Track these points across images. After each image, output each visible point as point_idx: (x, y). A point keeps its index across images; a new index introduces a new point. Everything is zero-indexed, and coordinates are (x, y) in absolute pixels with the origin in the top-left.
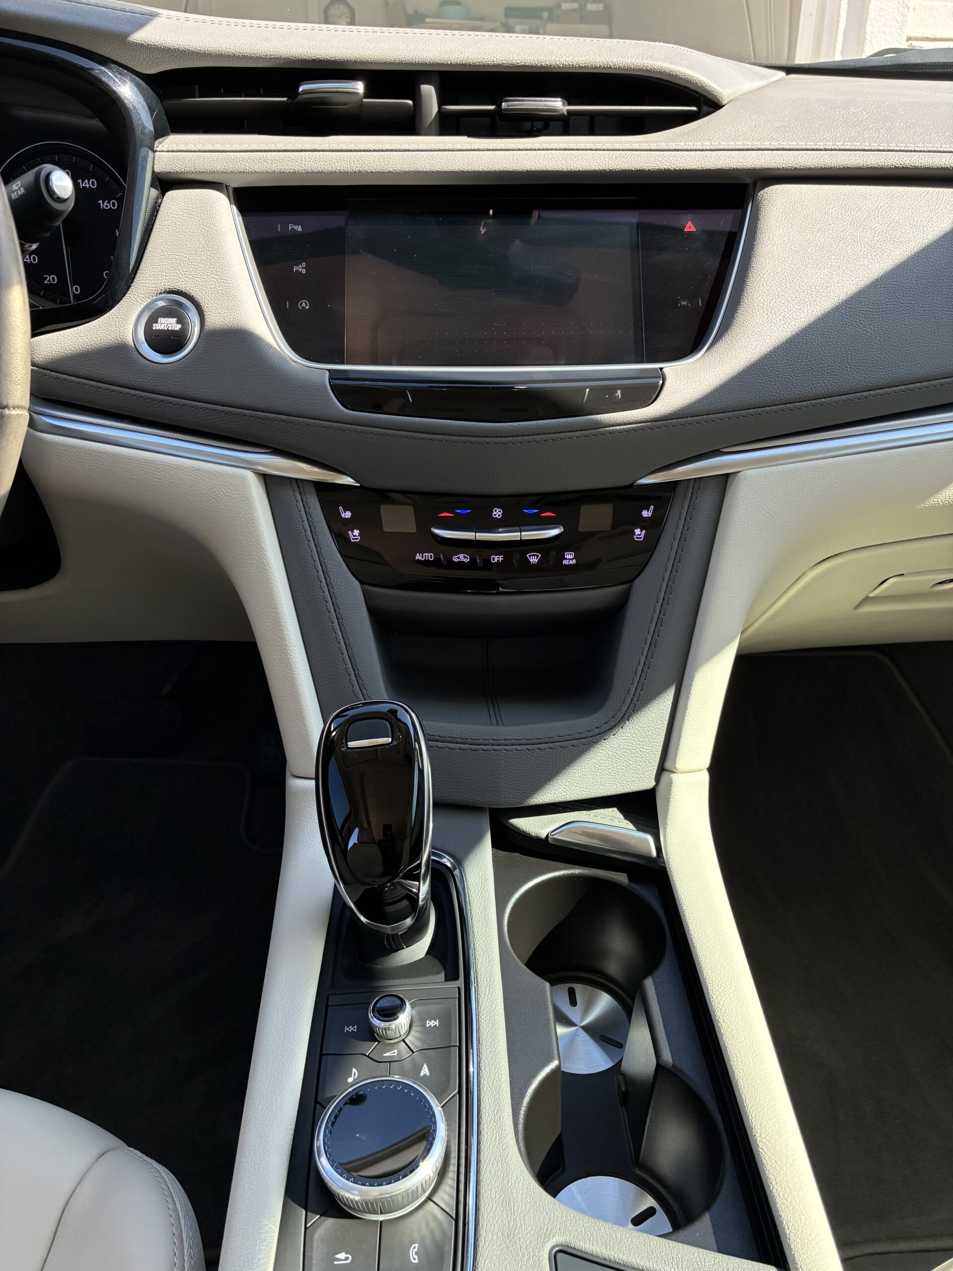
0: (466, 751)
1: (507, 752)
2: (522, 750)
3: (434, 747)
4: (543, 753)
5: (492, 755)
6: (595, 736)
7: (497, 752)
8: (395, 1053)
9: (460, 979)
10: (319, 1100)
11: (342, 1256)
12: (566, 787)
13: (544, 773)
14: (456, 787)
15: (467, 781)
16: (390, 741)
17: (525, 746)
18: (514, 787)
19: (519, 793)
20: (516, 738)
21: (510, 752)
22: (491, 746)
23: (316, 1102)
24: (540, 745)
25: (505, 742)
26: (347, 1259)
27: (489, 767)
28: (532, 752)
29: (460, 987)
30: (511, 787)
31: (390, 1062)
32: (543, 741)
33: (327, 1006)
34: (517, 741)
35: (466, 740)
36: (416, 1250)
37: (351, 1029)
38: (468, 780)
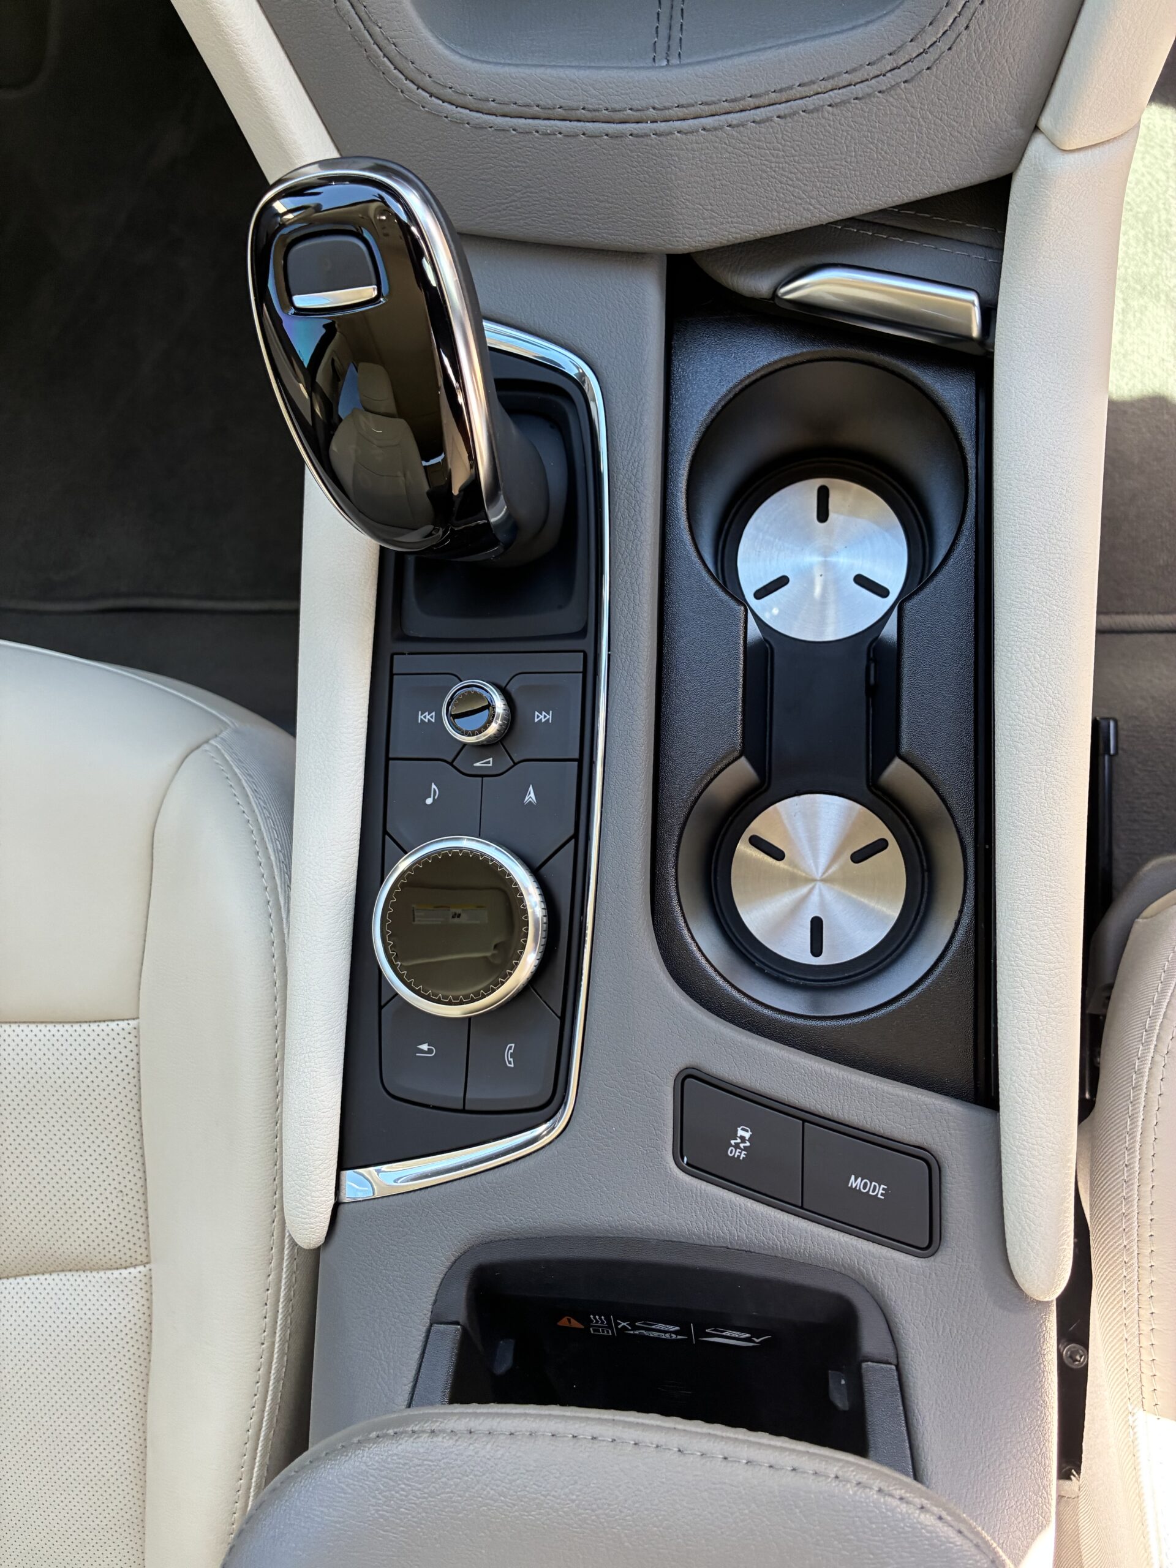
0: (597, 140)
1: (684, 136)
2: (716, 129)
3: (531, 133)
4: (763, 130)
5: (652, 146)
6: (884, 75)
7: (663, 139)
8: (488, 763)
9: (588, 635)
10: (389, 830)
11: (425, 1047)
12: (813, 201)
13: (764, 175)
14: (586, 217)
15: (607, 205)
16: (375, 293)
17: (723, 117)
18: (703, 213)
19: (712, 224)
20: (704, 99)
21: (690, 136)
22: (649, 124)
23: (385, 832)
24: (758, 111)
25: (680, 112)
26: (430, 1051)
27: (648, 173)
28: (740, 133)
29: (587, 651)
30: (696, 213)
31: (482, 776)
32: (765, 100)
33: (392, 675)
34: (706, 108)
35: (597, 114)
36: (511, 1051)
37: (428, 717)
38: (609, 203)
